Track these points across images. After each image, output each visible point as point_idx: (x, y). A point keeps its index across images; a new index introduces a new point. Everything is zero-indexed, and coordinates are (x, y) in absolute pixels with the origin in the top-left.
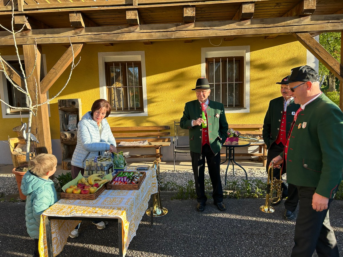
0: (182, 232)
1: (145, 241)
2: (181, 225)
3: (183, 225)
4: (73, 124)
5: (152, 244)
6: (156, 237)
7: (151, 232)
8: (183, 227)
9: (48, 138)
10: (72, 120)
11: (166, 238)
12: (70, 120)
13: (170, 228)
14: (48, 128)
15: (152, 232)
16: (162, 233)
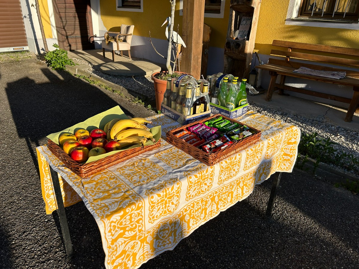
0: (313, 262)
1: (238, 239)
2: (321, 246)
3: (326, 248)
4: (244, 31)
5: (245, 253)
6: (259, 243)
7: (258, 227)
8: (324, 252)
9: (198, 43)
10: (244, 25)
11: (276, 255)
12: (242, 25)
13: (297, 240)
14: (200, 30)
15: (261, 229)
16: (276, 242)
